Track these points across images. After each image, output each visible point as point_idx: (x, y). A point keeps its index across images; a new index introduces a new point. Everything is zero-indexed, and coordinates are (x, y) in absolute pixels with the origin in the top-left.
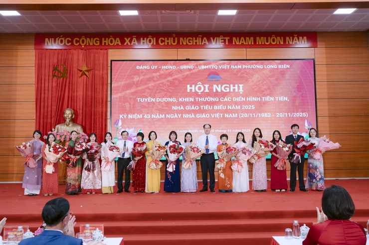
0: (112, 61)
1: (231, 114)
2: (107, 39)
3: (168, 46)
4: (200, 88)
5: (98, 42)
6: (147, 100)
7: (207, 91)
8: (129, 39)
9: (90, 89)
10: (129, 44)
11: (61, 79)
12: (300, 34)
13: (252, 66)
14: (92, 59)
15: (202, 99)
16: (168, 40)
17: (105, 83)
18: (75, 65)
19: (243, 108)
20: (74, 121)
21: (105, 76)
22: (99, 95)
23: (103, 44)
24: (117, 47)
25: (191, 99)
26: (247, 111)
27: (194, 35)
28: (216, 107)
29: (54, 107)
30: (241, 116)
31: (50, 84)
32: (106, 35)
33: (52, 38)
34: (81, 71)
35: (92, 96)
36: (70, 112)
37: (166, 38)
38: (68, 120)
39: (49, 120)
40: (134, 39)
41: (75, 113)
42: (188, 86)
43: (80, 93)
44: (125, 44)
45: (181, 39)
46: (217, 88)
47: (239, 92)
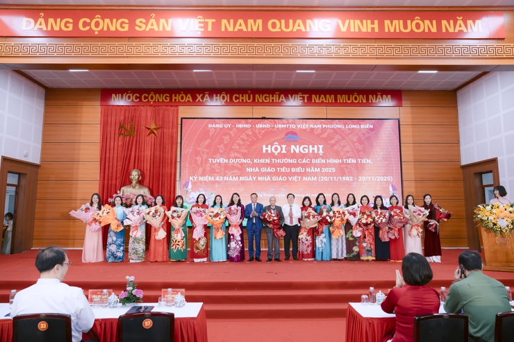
0: (182, 118)
1: (309, 177)
2: (177, 95)
3: (243, 104)
4: (276, 149)
5: (168, 98)
6: (220, 161)
7: (284, 151)
8: (201, 95)
9: (158, 149)
10: (201, 101)
11: (128, 137)
12: (385, 92)
13: (333, 126)
14: (161, 116)
15: (278, 161)
16: (243, 96)
17: (174, 142)
18: (143, 123)
19: (323, 171)
20: (141, 183)
21: (175, 135)
22: (168, 155)
23: (173, 101)
24: (188, 104)
25: (267, 160)
26: (326, 174)
27: (271, 92)
28: (293, 170)
29: (120, 168)
30: (321, 179)
31: (116, 143)
32: (177, 91)
33: (119, 93)
34: (149, 129)
35: (160, 157)
36: (136, 173)
37: (241, 95)
38: (134, 182)
39: (114, 182)
40: (207, 95)
41: (142, 174)
42: (264, 146)
43: (147, 153)
44: (197, 101)
45: (257, 96)
46: (295, 149)
47: (318, 154)
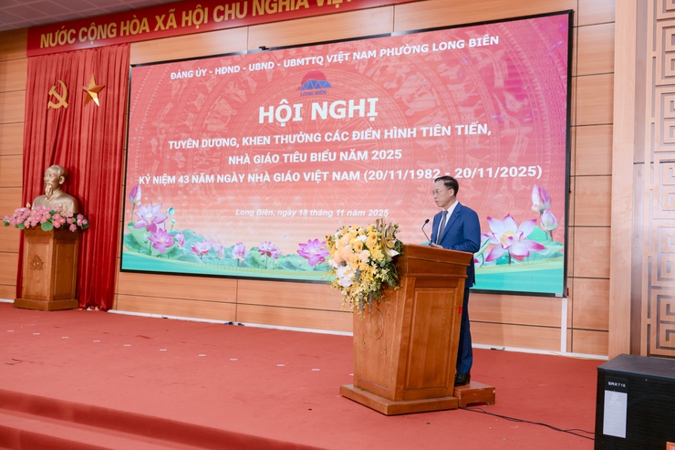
0: (132, 67)
1: (345, 173)
2: (128, 22)
3: (231, 24)
4: (284, 113)
5: (114, 31)
6: (186, 145)
7: (298, 118)
8: (163, 16)
10: (163, 28)
11: (59, 110)
13: (402, 50)
15: (286, 139)
16: (230, 8)
19: (374, 158)
23: (122, 34)
24: (143, 37)
25: (265, 138)
26: (383, 165)
28: (314, 157)
30: (368, 176)
31: (43, 122)
32: (127, 15)
37: (227, 6)
38: (48, 188)
41: (75, 174)
42: (262, 109)
44: (156, 29)
45: (255, 4)
46: (320, 110)
47: (367, 118)
